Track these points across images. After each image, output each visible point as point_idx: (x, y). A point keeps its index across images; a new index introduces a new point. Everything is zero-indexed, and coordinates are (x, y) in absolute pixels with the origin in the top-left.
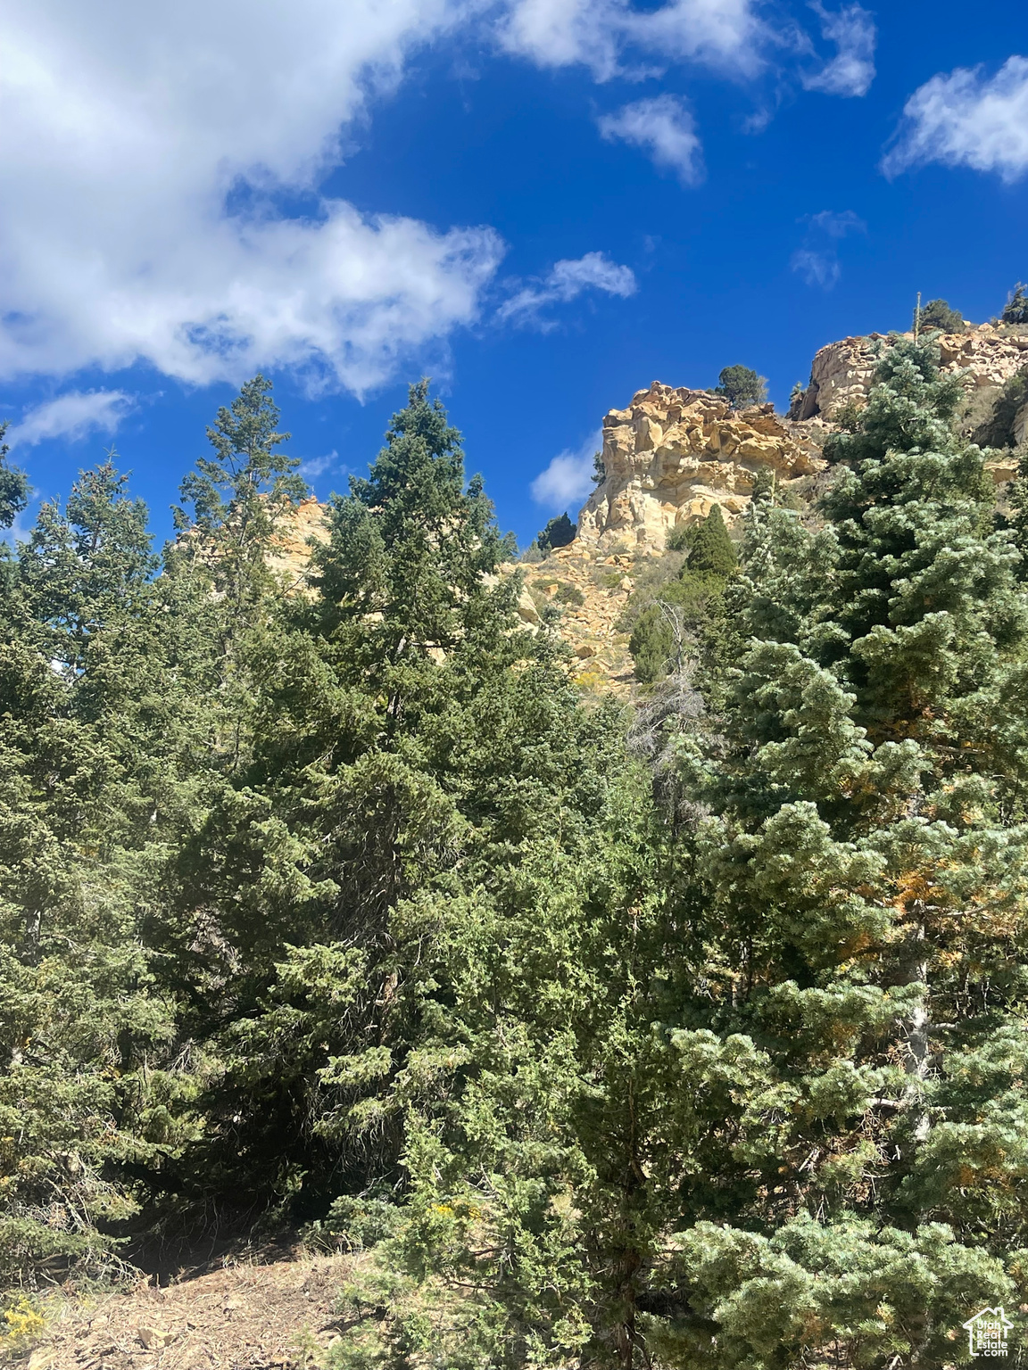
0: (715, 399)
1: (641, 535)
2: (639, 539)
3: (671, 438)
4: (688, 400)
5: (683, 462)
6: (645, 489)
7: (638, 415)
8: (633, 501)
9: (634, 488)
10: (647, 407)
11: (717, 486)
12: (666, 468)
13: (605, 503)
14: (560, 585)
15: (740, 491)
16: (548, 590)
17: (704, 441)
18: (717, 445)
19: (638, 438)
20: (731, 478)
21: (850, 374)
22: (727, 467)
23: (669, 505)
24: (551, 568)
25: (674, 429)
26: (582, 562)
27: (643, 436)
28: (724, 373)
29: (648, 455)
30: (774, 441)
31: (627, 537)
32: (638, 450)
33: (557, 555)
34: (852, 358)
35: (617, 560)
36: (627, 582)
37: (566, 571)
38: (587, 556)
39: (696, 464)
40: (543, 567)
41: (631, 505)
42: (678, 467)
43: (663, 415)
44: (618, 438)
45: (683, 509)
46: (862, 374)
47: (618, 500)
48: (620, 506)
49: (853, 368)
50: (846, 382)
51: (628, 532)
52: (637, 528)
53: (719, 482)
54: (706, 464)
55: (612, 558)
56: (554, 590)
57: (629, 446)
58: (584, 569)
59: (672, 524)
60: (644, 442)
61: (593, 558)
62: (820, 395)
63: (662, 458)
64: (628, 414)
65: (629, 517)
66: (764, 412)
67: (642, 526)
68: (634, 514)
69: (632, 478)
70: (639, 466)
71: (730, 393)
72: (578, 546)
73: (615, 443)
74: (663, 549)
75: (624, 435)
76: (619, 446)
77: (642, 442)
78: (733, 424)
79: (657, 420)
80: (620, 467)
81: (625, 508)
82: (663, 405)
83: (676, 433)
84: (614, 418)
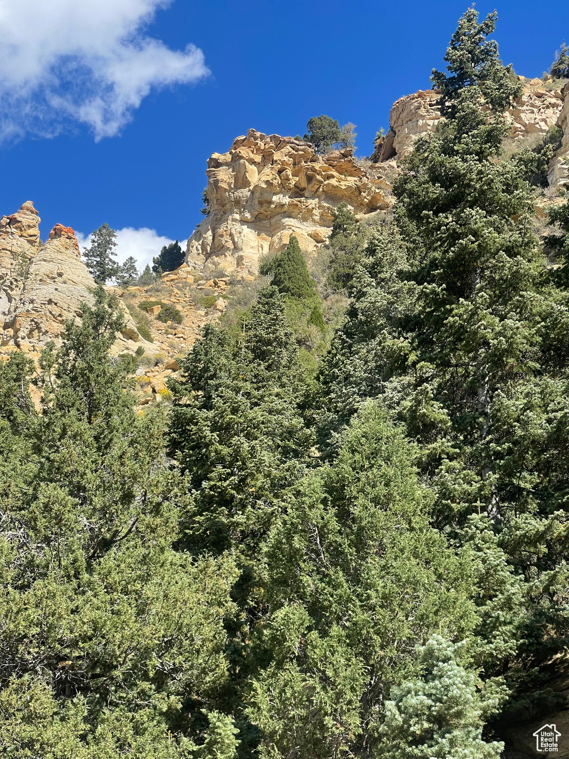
0: (302, 145)
1: (240, 261)
2: (238, 264)
3: (265, 178)
4: (279, 145)
5: (275, 198)
6: (243, 222)
7: (236, 158)
8: (233, 231)
9: (234, 220)
10: (244, 151)
11: (304, 219)
12: (261, 203)
13: (210, 233)
14: (163, 305)
15: (323, 223)
16: (152, 310)
17: (293, 181)
18: (304, 184)
19: (236, 178)
20: (316, 212)
21: (421, 122)
22: (312, 203)
23: (263, 235)
24: (158, 291)
25: (267, 170)
26: (186, 285)
27: (241, 176)
28: (311, 123)
29: (245, 193)
30: (352, 181)
31: (227, 263)
32: (237, 188)
33: (166, 279)
34: (422, 109)
35: (216, 283)
36: (221, 303)
37: (170, 293)
38: (190, 280)
39: (286, 200)
40: (150, 290)
41: (231, 235)
42: (270, 202)
43: (258, 158)
44: (219, 178)
45: (276, 239)
46: (431, 122)
47: (221, 231)
48: (222, 236)
49: (423, 117)
50: (417, 130)
51: (229, 258)
52: (236, 255)
53: (306, 216)
54: (295, 200)
55: (211, 282)
56: (157, 310)
57: (229, 184)
58: (187, 291)
59: (266, 250)
60: (241, 181)
61: (196, 281)
62: (397, 140)
63: (257, 195)
64: (228, 157)
65: (230, 245)
66: (344, 156)
67: (241, 253)
68: (234, 243)
69: (232, 213)
70: (237, 202)
71: (315, 140)
72: (183, 271)
73: (216, 182)
74: (257, 273)
75: (224, 175)
76: (221, 184)
77: (240, 181)
78: (317, 166)
79: (253, 162)
80: (222, 203)
81: (227, 238)
82: (258, 149)
83: (269, 173)
84: (216, 160)
